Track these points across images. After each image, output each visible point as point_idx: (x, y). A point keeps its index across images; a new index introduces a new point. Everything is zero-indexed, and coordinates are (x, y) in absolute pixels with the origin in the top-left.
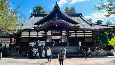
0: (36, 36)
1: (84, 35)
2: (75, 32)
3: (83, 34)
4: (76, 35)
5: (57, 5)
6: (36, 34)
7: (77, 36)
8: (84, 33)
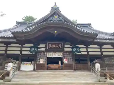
0: (19, 53)
1: (101, 52)
2: (86, 47)
3: (99, 50)
4: (87, 51)
5: (57, 6)
6: (19, 49)
7: (90, 53)
8: (101, 48)
